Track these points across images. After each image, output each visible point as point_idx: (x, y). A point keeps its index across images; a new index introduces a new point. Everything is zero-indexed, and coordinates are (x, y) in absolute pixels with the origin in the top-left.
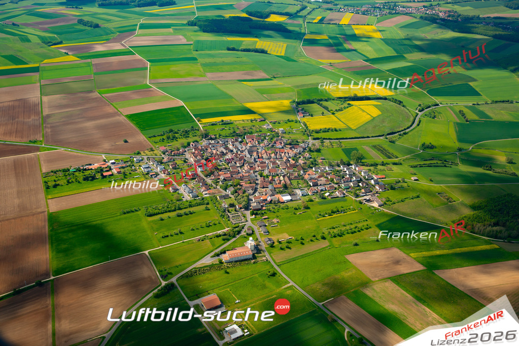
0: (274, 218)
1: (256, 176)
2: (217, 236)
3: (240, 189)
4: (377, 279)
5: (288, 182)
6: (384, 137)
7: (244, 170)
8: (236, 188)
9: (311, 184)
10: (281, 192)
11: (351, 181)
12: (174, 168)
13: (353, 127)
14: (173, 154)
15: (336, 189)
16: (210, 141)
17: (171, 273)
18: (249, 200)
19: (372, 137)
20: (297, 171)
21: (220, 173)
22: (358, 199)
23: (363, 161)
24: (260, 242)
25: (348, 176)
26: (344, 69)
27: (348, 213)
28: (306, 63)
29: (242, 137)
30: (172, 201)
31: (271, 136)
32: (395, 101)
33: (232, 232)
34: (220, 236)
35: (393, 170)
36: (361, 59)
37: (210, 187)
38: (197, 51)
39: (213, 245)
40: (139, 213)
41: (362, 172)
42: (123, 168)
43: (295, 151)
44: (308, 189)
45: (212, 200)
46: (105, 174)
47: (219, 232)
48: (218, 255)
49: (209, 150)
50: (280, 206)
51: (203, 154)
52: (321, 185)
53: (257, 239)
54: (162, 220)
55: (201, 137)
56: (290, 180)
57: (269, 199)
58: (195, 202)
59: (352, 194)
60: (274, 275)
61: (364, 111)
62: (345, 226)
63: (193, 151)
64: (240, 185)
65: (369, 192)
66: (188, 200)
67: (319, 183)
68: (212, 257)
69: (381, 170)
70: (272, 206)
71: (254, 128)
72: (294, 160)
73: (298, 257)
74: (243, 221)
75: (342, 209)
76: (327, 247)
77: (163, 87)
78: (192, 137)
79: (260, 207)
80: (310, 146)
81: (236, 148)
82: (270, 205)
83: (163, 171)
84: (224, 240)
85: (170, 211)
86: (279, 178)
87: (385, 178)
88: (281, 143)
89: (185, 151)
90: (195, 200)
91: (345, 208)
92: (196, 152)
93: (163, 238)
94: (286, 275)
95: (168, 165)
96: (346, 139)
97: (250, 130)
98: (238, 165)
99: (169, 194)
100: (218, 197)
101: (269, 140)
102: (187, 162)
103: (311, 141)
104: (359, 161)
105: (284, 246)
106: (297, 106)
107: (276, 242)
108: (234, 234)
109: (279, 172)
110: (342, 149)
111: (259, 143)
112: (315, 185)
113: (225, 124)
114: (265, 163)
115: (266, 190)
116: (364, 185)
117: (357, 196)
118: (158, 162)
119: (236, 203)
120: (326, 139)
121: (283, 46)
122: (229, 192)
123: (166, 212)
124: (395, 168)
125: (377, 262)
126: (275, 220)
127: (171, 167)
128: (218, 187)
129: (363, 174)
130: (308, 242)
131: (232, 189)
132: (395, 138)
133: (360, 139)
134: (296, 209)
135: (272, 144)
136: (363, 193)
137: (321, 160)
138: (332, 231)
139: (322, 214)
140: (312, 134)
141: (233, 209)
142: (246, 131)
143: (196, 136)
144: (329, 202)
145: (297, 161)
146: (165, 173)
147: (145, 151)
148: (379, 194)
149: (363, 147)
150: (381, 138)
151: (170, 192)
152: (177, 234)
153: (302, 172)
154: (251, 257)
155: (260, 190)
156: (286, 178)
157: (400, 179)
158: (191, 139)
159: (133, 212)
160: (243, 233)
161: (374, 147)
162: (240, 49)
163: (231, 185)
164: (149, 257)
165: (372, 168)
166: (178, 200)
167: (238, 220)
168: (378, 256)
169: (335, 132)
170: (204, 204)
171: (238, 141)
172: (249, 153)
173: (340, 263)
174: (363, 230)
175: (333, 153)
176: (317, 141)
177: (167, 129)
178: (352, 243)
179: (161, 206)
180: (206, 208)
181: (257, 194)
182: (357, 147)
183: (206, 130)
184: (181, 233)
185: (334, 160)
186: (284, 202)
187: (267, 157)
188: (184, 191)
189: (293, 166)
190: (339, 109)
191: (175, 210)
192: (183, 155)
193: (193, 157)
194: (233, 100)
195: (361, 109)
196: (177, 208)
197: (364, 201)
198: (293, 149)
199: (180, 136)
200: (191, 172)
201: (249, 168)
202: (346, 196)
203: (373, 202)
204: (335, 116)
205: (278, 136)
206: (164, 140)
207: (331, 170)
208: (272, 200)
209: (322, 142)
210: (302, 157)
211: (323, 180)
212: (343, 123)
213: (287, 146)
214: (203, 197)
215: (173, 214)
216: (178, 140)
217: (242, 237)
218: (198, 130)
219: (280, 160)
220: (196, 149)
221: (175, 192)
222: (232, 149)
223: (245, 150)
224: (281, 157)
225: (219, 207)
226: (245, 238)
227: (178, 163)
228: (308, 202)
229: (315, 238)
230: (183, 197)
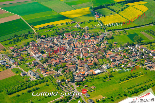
0: (91, 86)
1: (75, 59)
3: (67, 69)
5: (97, 61)
6: (153, 24)
7: (67, 57)
8: (64, 69)
9: (112, 60)
10: (93, 68)
11: (137, 56)
12: (22, 60)
14: (19, 51)
15: (128, 62)
16: (42, 39)
18: (74, 75)
19: (145, 25)
20: (101, 53)
21: (52, 60)
22: (143, 67)
23: (142, 41)
25: (134, 53)
27: (139, 77)
29: (62, 35)
30: (23, 82)
31: (81, 32)
33: (66, 99)
37: (47, 70)
40: (2, 93)
41: (143, 48)
43: (97, 40)
44: (110, 64)
45: (49, 79)
47: (57, 99)
49: (43, 46)
50: (94, 77)
51: (39, 49)
53: (83, 101)
54: (18, 96)
55: (36, 38)
56: (98, 59)
57: (86, 73)
58: (39, 81)
59: (139, 64)
61: (137, 9)
62: (138, 85)
63: (32, 47)
64: (66, 67)
65: (150, 62)
66: (34, 80)
67: (116, 59)
71: (69, 28)
72: (97, 46)
74: (72, 90)
75: (134, 74)
77: (5, 7)
78: (30, 38)
79: (81, 80)
80: (106, 35)
81: (60, 42)
82: (88, 77)
83: (14, 63)
85: (23, 89)
86: (90, 59)
88: (88, 36)
89: (27, 48)
90: (38, 80)
91: (136, 74)
92: (34, 48)
95: (17, 59)
96: (129, 28)
97: (67, 30)
98: (62, 53)
99: (21, 78)
100: (53, 76)
101: (80, 34)
102: (29, 55)
103: (106, 32)
104: (140, 42)
106: (94, 11)
107: (95, 101)
108: (68, 99)
109: (90, 55)
110: (127, 35)
111: (74, 38)
112: (114, 61)
113: (50, 28)
114: (80, 50)
115: (83, 68)
116: (146, 57)
117: (143, 65)
118: (10, 57)
119: (65, 78)
120: (116, 30)
122: (59, 72)
123: (21, 90)
126: (92, 87)
127: (19, 60)
128: (52, 69)
129: (143, 50)
130: (116, 99)
131: (61, 70)
133: (137, 28)
134: (104, 78)
135: (82, 37)
136: (146, 63)
137: (115, 44)
138: (130, 90)
139: (122, 79)
140: (106, 28)
141: (64, 83)
142: (64, 31)
143: (32, 37)
145: (100, 46)
146: (16, 64)
147: (1, 51)
149: (140, 32)
150: (151, 25)
151: (21, 77)
153: (104, 53)
155: (79, 68)
156: (95, 58)
158: (29, 40)
160: (73, 98)
161: (148, 31)
163: (61, 67)
165: (149, 45)
166: (27, 81)
167: (68, 90)
170: (45, 82)
171: (60, 38)
172: (68, 45)
174: (150, 87)
175: (122, 38)
176: (110, 32)
177: (13, 35)
179: (17, 86)
180: (47, 84)
181: (78, 71)
182: (137, 33)
183: (38, 33)
185: (123, 43)
186: (96, 74)
187: (80, 46)
188: (30, 75)
189: (98, 50)
190: (121, 10)
191: (26, 88)
192: (26, 51)
193: (33, 52)
194: (52, 11)
195: (135, 8)
196: (27, 87)
197: (148, 68)
198: (96, 39)
199: (22, 39)
200: (33, 62)
201: (70, 54)
202: (136, 66)
203: (154, 68)
204: (119, 14)
205: (85, 32)
206: (12, 42)
207: (123, 50)
208: (88, 74)
209: (114, 32)
210: (102, 43)
211: (119, 57)
212: (125, 19)
213: (91, 37)
214: (44, 77)
215: (25, 91)
216: (21, 41)
217: (73, 101)
218: (33, 34)
219: (88, 47)
220: (33, 46)
221: (25, 76)
222: (57, 44)
223: (65, 43)
224: (89, 45)
225: (55, 83)
226: (75, 101)
227: (23, 57)
228: (111, 72)
229: (120, 96)
230: (30, 79)
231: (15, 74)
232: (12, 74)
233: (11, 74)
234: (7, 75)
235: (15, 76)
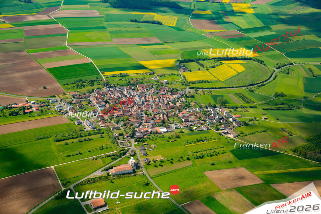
0: (152, 144)
1: (142, 114)
2: (108, 156)
3: (129, 123)
4: (225, 189)
5: (166, 119)
6: (245, 87)
7: (133, 110)
8: (126, 122)
9: (184, 120)
10: (160, 126)
11: (215, 119)
12: (81, 108)
13: (222, 80)
14: (80, 98)
15: (202, 124)
16: (110, 88)
17: (70, 182)
18: (135, 131)
19: (236, 87)
20: (174, 111)
21: (115, 111)
22: (218, 132)
23: (226, 105)
24: (140, 161)
25: (213, 115)
26: (221, 36)
27: (210, 141)
28: (192, 32)
29: (135, 86)
30: (76, 131)
31: (157, 86)
32: (258, 61)
33: (119, 153)
34: (110, 156)
35: (248, 112)
36: (236, 29)
37: (106, 121)
38: (107, 22)
39: (104, 162)
40: (50, 139)
41: (224, 112)
42: (41, 107)
43: (175, 96)
44: (181, 124)
45: (106, 131)
46: (26, 111)
47: (109, 153)
48: (107, 170)
49: (109, 95)
50: (158, 136)
51: (104, 98)
52: (191, 121)
53: (138, 159)
54: (67, 144)
55: (103, 85)
56: (168, 117)
57: (150, 130)
58: (94, 131)
59: (214, 128)
60: (147, 184)
61: (232, 68)
62: (206, 151)
63: (96, 95)
64: (129, 120)
65: (228, 127)
66: (88, 130)
67: (190, 120)
68: (102, 171)
69: (239, 111)
70: (152, 135)
71: (145, 80)
72: (173, 103)
73: (168, 172)
74: (128, 146)
75: (205, 139)
76: (190, 166)
77: (77, 48)
78: (96, 85)
79: (142, 136)
80: (186, 93)
81: (130, 94)
82: (150, 135)
83: (72, 109)
84: (112, 159)
85: (73, 138)
86: (160, 116)
87: (242, 117)
88: (165, 91)
89: (90, 96)
90: (94, 130)
91: (207, 138)
92: (99, 96)
93: (66, 157)
94: (157, 185)
95: (76, 106)
96: (216, 88)
97: (141, 81)
98: (129, 106)
99: (74, 126)
100: (111, 128)
101: (155, 88)
102: (91, 104)
103: (188, 89)
104: (224, 105)
105: (157, 164)
106: (180, 64)
107: (152, 161)
108: (121, 155)
109: (161, 111)
110: (211, 96)
111: (147, 91)
112: (187, 121)
113: (122, 76)
114: (150, 105)
115: (148, 124)
116: (225, 121)
117: (218, 129)
118: (68, 103)
119: (124, 133)
120: (200, 88)
121: (175, 19)
122: (120, 125)
123: (71, 139)
124: (251, 110)
125: (227, 177)
126: (153, 146)
127: (78, 107)
128: (112, 122)
130: (177, 162)
131: (122, 123)
132: (254, 89)
133: (226, 89)
134: (170, 138)
135: (157, 91)
136: (222, 128)
137: (194, 104)
138: (195, 154)
139: (189, 142)
140: (189, 85)
141: (122, 137)
142: (138, 82)
143: (99, 84)
144: (196, 134)
145: (175, 104)
146: (73, 111)
147: (59, 95)
148: (235, 128)
149: (228, 94)
150: (243, 88)
151: (75, 125)
152: (77, 154)
153: (177, 112)
154: (132, 171)
155: (144, 124)
156: (165, 116)
157: (253, 118)
158: (95, 87)
159: (45, 138)
160: (127, 155)
161: (237, 94)
162: (141, 21)
163: (122, 120)
164: (54, 170)
165: (232, 110)
166: (81, 130)
167: (124, 145)
168: (228, 173)
169: (208, 83)
170: (100, 133)
171: (131, 89)
173: (199, 177)
174: (219, 154)
175: (204, 98)
176: (192, 89)
177: (78, 79)
178: (210, 163)
179: (67, 134)
180: (101, 136)
181: (141, 127)
182: (223, 95)
183: (107, 81)
184: (81, 154)
185: (204, 103)
186: (161, 133)
187: (152, 101)
188: (86, 124)
189: (172, 107)
190: (212, 66)
191: (77, 137)
192: (88, 98)
193: (96, 100)
194: (131, 58)
195: (230, 66)
196: (79, 136)
197: (223, 133)
198: (173, 95)
199: (87, 85)
200: (93, 111)
201: (137, 108)
202: (210, 129)
203: (230, 134)
204: (209, 71)
205: (163, 86)
206: (75, 87)
207: (201, 111)
208: (152, 131)
209: (196, 91)
210: (179, 101)
211: (192, 118)
212: (214, 77)
213: (169, 93)
214: (100, 128)
215: (76, 140)
216: (85, 87)
217: (126, 157)
218: (101, 81)
219: (162, 103)
220: (98, 94)
221: (80, 124)
222: (126, 95)
223: (136, 95)
224: (163, 101)
225: (111, 136)
226: (129, 157)
227: (84, 104)
228: (179, 133)
229: (182, 159)
230: (85, 128)
231: (69, 122)
232: (66, 121)
233: (64, 121)
234: (61, 121)
235: (69, 123)
